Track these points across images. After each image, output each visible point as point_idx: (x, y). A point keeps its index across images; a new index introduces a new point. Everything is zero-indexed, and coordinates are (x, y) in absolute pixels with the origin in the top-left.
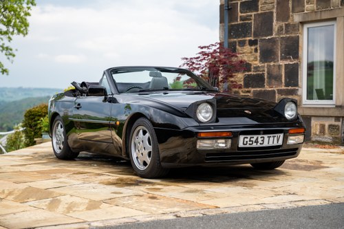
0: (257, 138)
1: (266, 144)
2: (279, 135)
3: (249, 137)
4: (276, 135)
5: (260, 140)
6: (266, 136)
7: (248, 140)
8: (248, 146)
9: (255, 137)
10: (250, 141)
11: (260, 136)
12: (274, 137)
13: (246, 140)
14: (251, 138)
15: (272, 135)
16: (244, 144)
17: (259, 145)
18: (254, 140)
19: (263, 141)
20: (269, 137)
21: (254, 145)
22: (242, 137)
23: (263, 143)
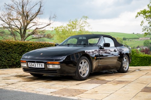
1: (37, 67)
3: (31, 63)
5: (34, 65)
6: (36, 64)
8: (31, 67)
9: (32, 63)
11: (34, 63)
17: (34, 67)
18: (32, 64)
19: (35, 65)
20: (37, 64)
21: (33, 67)
22: (29, 63)
23: (35, 66)
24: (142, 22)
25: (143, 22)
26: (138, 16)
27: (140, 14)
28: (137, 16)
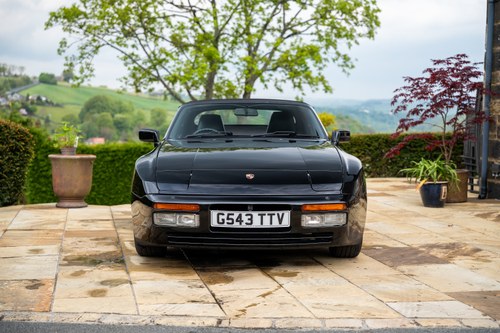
0: (240, 216)
2: (280, 213)
4: (276, 213)
5: (245, 219)
7: (225, 217)
8: (225, 225)
10: (228, 219)
11: (244, 214)
12: (271, 215)
13: (221, 217)
14: (229, 215)
15: (267, 213)
16: (218, 222)
17: (244, 226)
19: (251, 219)
20: (262, 215)
23: (251, 223)
24: (63, 43)
25: (65, 43)
26: (51, 25)
27: (56, 18)
28: (48, 24)
